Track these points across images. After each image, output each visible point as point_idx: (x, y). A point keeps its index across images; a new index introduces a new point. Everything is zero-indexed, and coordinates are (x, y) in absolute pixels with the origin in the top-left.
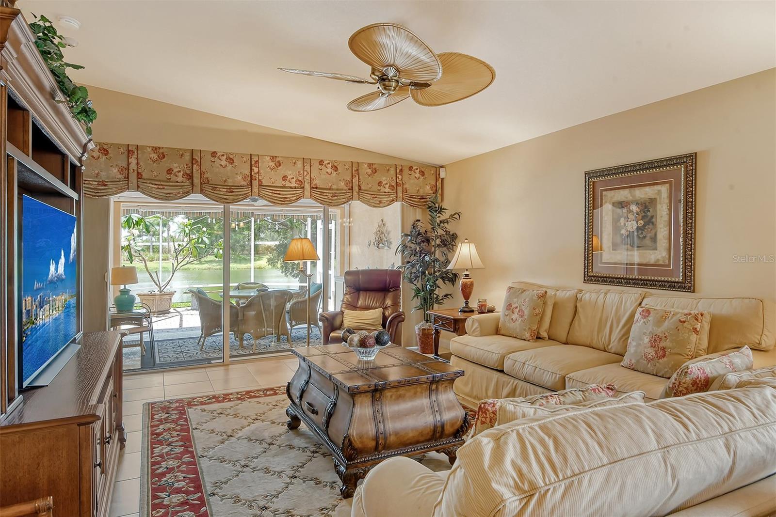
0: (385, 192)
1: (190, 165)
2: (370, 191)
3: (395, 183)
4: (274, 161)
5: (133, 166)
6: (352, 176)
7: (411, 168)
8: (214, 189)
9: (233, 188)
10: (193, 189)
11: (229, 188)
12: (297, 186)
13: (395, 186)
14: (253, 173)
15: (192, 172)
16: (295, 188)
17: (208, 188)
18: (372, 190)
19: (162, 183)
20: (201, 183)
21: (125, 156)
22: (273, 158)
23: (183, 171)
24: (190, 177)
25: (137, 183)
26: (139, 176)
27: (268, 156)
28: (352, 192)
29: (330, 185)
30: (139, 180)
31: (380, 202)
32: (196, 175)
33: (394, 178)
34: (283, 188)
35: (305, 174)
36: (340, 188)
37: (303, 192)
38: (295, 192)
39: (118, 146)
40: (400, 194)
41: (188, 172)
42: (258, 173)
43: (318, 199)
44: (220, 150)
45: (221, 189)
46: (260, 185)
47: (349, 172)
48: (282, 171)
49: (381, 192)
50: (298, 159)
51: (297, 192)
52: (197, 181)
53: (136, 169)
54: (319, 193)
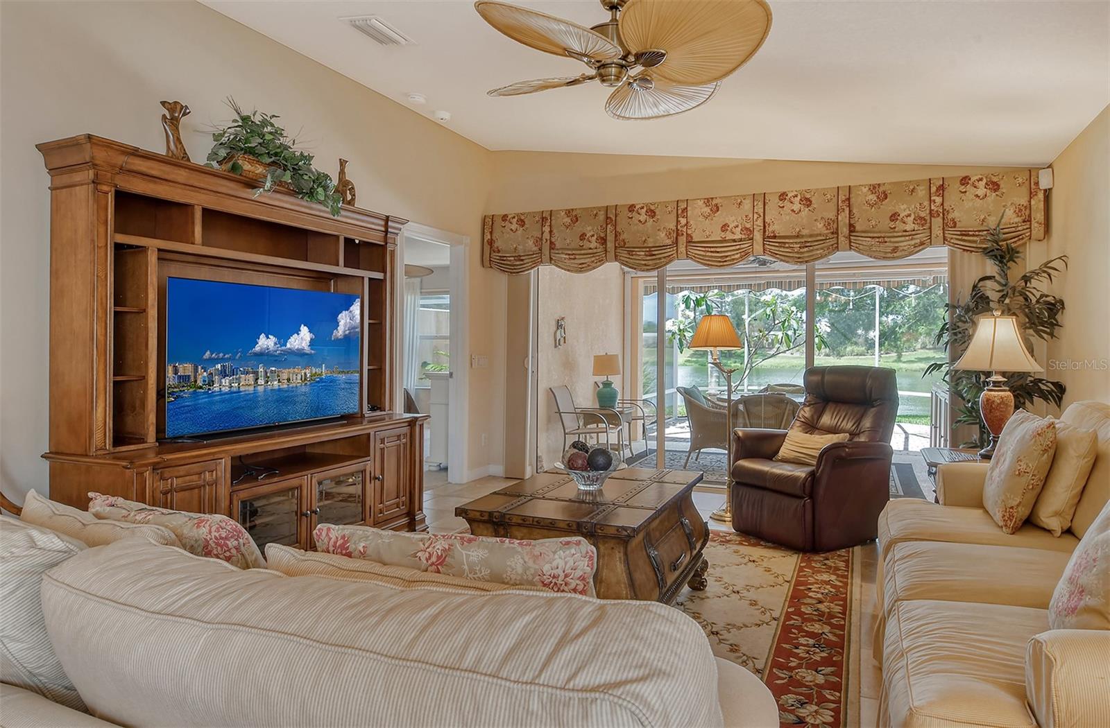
0: (905, 231)
1: (604, 226)
2: (874, 232)
3: (928, 212)
4: (709, 205)
5: (547, 235)
6: (838, 211)
7: (965, 181)
8: (630, 253)
9: (653, 249)
10: (606, 256)
11: (648, 250)
12: (743, 237)
13: (928, 218)
14: (679, 227)
15: (606, 235)
16: (741, 240)
17: (623, 254)
18: (876, 229)
19: (574, 252)
20: (616, 247)
21: (539, 225)
22: (708, 201)
23: (597, 234)
24: (603, 241)
25: (550, 255)
26: (552, 246)
27: (700, 199)
28: (837, 237)
29: (798, 230)
30: (552, 251)
31: (895, 250)
32: (611, 238)
33: (926, 203)
34: (722, 243)
35: (755, 218)
36: (815, 233)
37: (752, 245)
38: (738, 247)
39: (533, 214)
40: (937, 231)
41: (602, 235)
42: (686, 225)
43: (777, 254)
44: (638, 201)
45: (638, 253)
46: (690, 241)
47: (832, 205)
48: (720, 218)
49: (897, 232)
50: (744, 197)
51: (742, 246)
52: (610, 245)
53: (548, 238)
54: (777, 244)
